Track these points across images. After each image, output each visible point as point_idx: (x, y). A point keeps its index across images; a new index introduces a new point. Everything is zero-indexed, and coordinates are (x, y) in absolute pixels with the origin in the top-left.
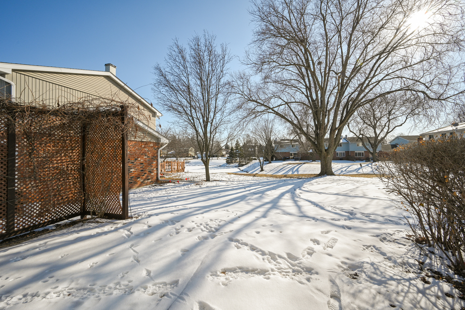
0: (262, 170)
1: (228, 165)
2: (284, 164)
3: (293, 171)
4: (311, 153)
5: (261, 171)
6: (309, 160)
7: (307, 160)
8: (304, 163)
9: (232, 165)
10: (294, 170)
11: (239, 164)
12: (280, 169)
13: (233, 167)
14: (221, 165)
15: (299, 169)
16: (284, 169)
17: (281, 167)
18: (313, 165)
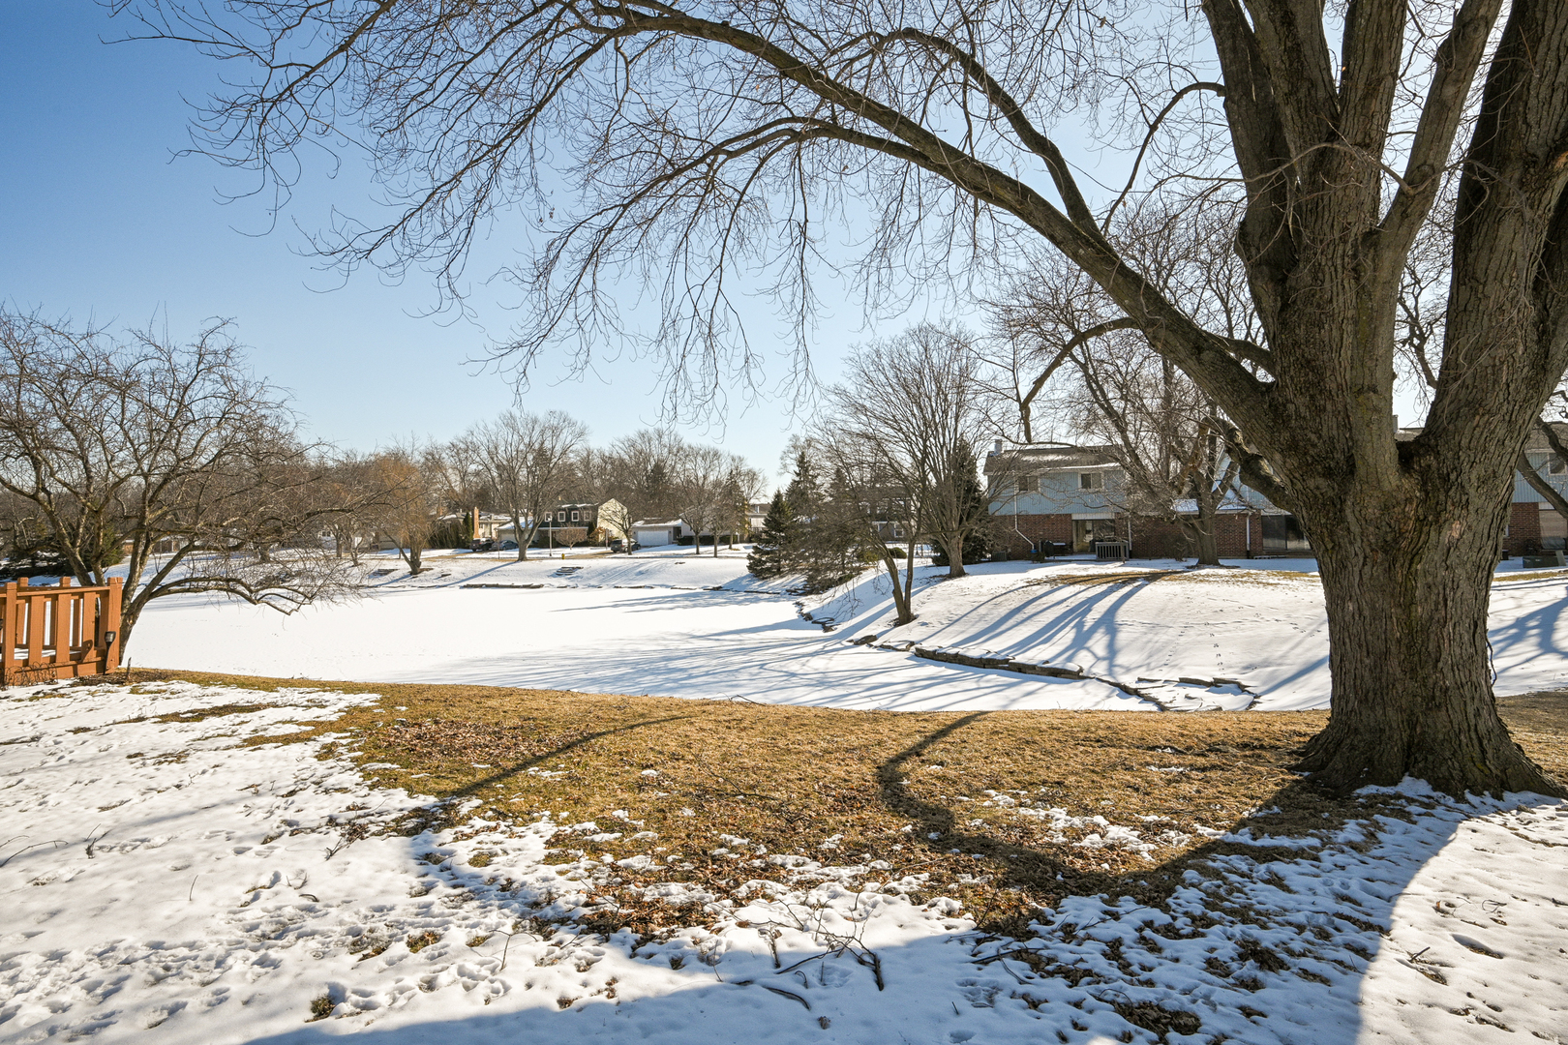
0: (905, 617)
1: (756, 585)
2: (1030, 584)
3: (1080, 626)
4: (1187, 517)
5: (899, 623)
6: (1179, 558)
7: (1167, 556)
8: (1152, 578)
9: (777, 582)
10: (1090, 619)
11: (811, 578)
12: (1003, 611)
13: (776, 596)
14: (723, 582)
15: (1121, 616)
16: (1030, 610)
17: (1015, 601)
18: (1204, 588)
